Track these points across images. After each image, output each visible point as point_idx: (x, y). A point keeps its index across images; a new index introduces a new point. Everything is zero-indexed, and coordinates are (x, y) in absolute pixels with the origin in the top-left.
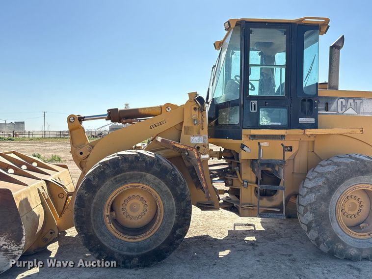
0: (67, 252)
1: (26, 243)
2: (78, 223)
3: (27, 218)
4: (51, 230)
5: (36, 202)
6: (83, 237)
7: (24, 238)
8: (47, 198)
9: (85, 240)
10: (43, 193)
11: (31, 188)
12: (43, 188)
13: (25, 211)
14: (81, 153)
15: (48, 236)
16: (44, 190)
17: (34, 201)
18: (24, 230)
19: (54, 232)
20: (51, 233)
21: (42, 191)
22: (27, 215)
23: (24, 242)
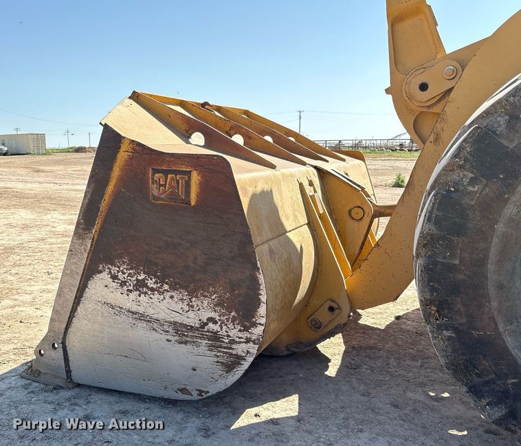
0: (372, 369)
1: (267, 325)
2: (432, 290)
3: (271, 252)
4: (333, 301)
5: (296, 217)
6: (449, 338)
7: (262, 310)
8: (321, 212)
9: (454, 351)
10: (312, 197)
11: (283, 175)
12: (311, 184)
13: (267, 234)
14: (424, 87)
15: (323, 316)
16: (315, 192)
17: (289, 211)
18: (263, 287)
19: (339, 308)
20: (331, 309)
21: (309, 191)
22: (271, 243)
23: (263, 321)
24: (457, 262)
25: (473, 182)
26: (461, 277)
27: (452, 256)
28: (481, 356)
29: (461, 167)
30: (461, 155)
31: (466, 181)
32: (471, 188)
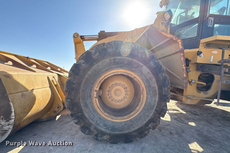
3: (23, 95)
4: (58, 105)
5: (43, 85)
7: (13, 114)
8: (56, 84)
12: (54, 77)
17: (39, 83)
18: (12, 107)
19: (60, 107)
20: (58, 107)
22: (24, 92)
23: (14, 118)
24: (75, 82)
25: (84, 63)
26: (75, 86)
27: (74, 81)
28: (75, 107)
29: (82, 59)
30: (83, 56)
31: (82, 63)
32: (83, 65)
